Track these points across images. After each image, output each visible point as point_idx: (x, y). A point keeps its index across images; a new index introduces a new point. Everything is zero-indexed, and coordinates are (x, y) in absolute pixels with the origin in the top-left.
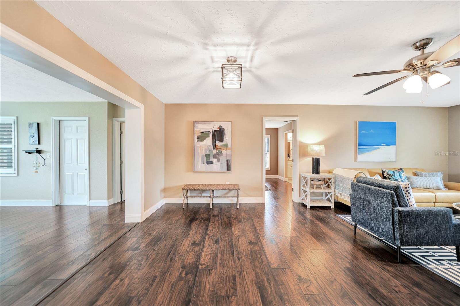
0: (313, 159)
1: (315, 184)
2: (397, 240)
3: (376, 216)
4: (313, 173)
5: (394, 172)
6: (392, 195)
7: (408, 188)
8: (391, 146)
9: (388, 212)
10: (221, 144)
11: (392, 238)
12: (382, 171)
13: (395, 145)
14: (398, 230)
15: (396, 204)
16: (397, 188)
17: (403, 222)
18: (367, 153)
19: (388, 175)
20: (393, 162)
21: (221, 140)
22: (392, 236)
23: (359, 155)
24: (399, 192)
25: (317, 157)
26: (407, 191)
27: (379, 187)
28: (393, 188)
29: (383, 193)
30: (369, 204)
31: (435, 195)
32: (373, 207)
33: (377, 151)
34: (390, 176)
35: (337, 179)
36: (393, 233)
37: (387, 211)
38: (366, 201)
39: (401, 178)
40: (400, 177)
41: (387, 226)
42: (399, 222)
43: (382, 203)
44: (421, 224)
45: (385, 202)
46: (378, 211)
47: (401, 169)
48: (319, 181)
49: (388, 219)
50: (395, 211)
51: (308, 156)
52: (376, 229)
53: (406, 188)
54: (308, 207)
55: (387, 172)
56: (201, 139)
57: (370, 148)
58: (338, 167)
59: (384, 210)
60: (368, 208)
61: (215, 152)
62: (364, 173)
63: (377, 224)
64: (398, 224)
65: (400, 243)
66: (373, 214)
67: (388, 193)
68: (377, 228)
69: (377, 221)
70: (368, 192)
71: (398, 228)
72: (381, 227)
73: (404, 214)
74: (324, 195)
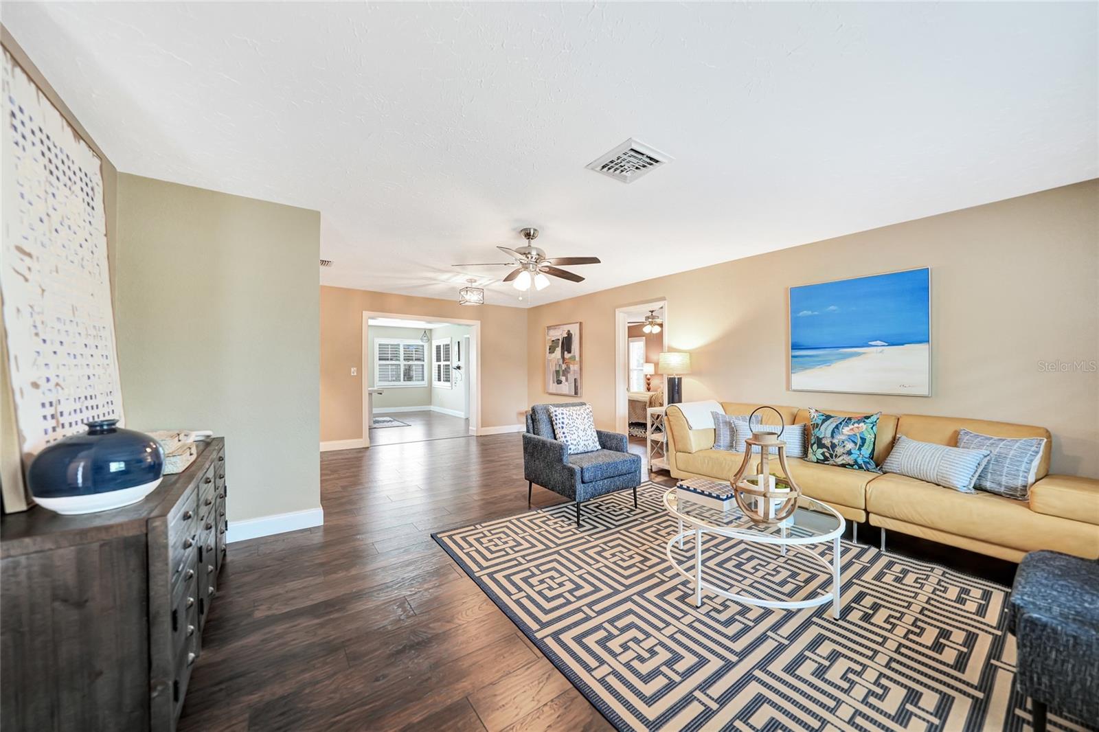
10: (570, 355)
21: (569, 352)
56: (552, 350)
61: (564, 367)
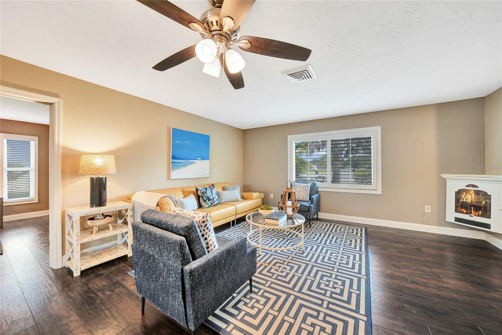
0: (92, 179)
1: (94, 225)
2: (190, 322)
3: (163, 284)
4: (92, 205)
5: (206, 189)
6: (181, 245)
7: (206, 221)
8: (206, 160)
9: (177, 276)
11: (184, 320)
12: (196, 189)
13: (209, 159)
14: (190, 305)
15: (187, 259)
16: (189, 229)
17: (197, 288)
18: (182, 168)
19: (201, 193)
20: (207, 178)
22: (183, 317)
23: (173, 171)
24: (193, 235)
25: (100, 177)
26: (205, 226)
27: (166, 229)
28: (184, 231)
29: (169, 243)
30: (154, 262)
31: (236, 208)
32: (158, 269)
33: (193, 165)
34: (203, 194)
35: (136, 209)
36: (184, 312)
37: (175, 275)
38: (150, 256)
39: (212, 195)
40: (212, 193)
41: (177, 300)
42: (191, 291)
43: (169, 260)
44: (219, 274)
45: (173, 258)
46: (165, 275)
47: (213, 185)
48: (105, 218)
49: (177, 288)
50: (185, 273)
51: (82, 175)
52: (164, 305)
53: (204, 222)
54: (77, 274)
55: (200, 189)
57: (186, 162)
58: (141, 191)
59: (172, 272)
60: (152, 269)
62: (170, 197)
63: (165, 297)
64: (190, 295)
65: (193, 325)
66: (160, 280)
67: (176, 242)
68: (166, 304)
69: (164, 292)
70: (152, 241)
71: (190, 301)
72: (170, 302)
73: (198, 272)
74: (119, 237)
